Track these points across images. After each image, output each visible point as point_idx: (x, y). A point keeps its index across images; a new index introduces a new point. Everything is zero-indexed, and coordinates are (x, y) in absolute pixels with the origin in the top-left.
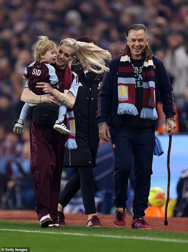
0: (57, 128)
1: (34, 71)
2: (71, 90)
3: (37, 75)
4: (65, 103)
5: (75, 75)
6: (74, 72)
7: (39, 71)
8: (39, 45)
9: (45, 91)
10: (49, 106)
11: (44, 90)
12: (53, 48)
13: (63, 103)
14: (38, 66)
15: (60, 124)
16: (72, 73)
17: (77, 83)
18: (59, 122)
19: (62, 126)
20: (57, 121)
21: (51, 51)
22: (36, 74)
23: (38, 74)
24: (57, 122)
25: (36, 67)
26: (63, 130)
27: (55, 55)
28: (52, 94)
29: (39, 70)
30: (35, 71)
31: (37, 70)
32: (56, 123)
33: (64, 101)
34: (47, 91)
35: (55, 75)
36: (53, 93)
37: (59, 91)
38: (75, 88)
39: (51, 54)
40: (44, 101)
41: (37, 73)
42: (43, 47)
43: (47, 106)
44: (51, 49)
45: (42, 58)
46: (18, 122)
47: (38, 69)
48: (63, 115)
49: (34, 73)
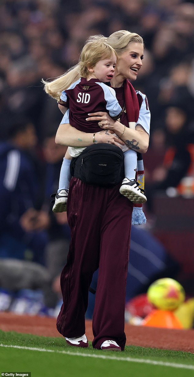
0: (126, 191)
1: (79, 97)
2: (140, 122)
3: (85, 102)
4: (135, 144)
5: (144, 96)
6: (139, 92)
7: (88, 96)
8: (87, 50)
9: (103, 125)
10: (109, 150)
11: (100, 124)
12: (110, 56)
13: (132, 146)
14: (84, 88)
15: (131, 184)
16: (137, 93)
17: (147, 109)
18: (128, 181)
19: (135, 188)
20: (125, 179)
21: (107, 61)
22: (82, 102)
23: (87, 101)
24: (126, 181)
25: (81, 89)
26: (135, 194)
27: (111, 68)
28: (113, 131)
29: (87, 94)
30: (81, 97)
31: (84, 94)
32: (124, 182)
33: (134, 141)
34: (107, 126)
35: (115, 101)
36: (116, 128)
37: (123, 126)
38: (146, 119)
39: (104, 67)
40: (102, 141)
41: (84, 98)
42: (93, 54)
43: (106, 150)
44: (106, 58)
45: (89, 72)
46: (60, 194)
47: (86, 92)
48: (135, 170)
49: (79, 100)
